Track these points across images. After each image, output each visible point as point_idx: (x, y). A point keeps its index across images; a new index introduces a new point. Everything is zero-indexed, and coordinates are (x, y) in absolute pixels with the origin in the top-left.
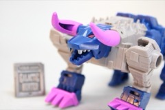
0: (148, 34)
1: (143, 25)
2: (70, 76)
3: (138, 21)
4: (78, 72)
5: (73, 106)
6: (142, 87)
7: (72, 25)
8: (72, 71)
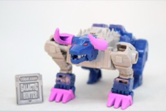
0: (121, 40)
1: (117, 32)
2: (64, 76)
3: (113, 29)
4: (70, 72)
5: (72, 99)
6: (127, 76)
7: (67, 37)
8: (65, 72)
